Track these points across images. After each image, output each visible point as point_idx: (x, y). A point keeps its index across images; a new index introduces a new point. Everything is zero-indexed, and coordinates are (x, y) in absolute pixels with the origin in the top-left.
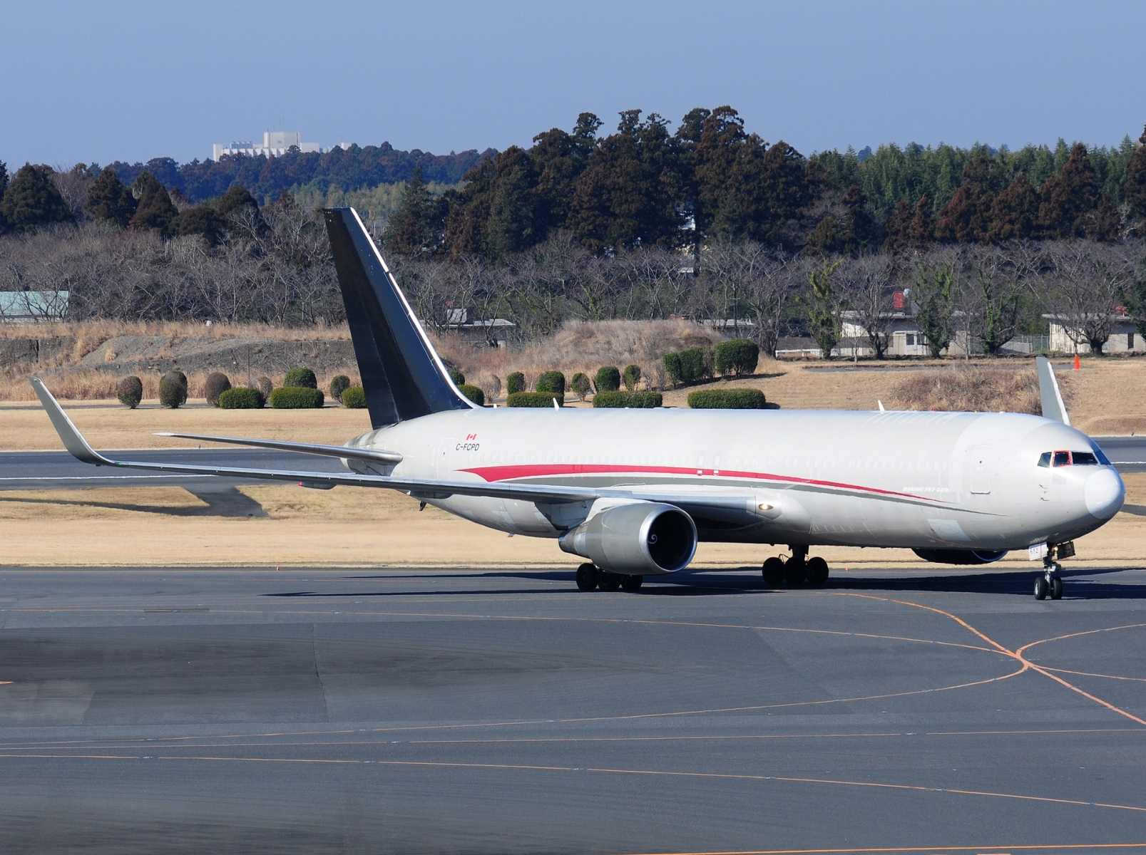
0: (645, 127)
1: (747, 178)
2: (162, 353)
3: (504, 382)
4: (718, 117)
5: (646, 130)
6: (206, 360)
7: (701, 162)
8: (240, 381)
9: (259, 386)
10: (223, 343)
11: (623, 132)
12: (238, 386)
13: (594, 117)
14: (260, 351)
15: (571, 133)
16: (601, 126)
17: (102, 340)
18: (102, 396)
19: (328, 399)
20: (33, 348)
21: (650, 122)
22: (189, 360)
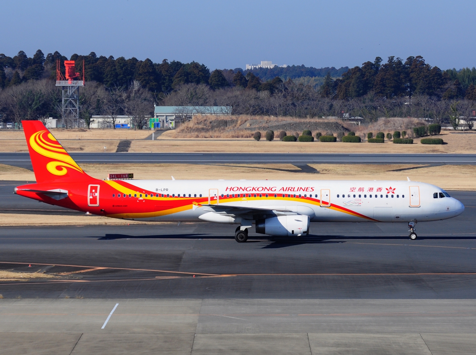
0: (395, 61)
1: (426, 76)
2: (264, 125)
3: (367, 135)
4: (417, 59)
5: (396, 62)
6: (278, 127)
7: (412, 72)
8: (289, 133)
9: (295, 135)
10: (282, 122)
11: (389, 63)
12: (289, 135)
13: (380, 58)
14: (293, 125)
15: (374, 63)
16: (382, 61)
17: (246, 121)
18: (247, 137)
19: (315, 139)
20: (225, 123)
21: (397, 60)
22: (272, 127)
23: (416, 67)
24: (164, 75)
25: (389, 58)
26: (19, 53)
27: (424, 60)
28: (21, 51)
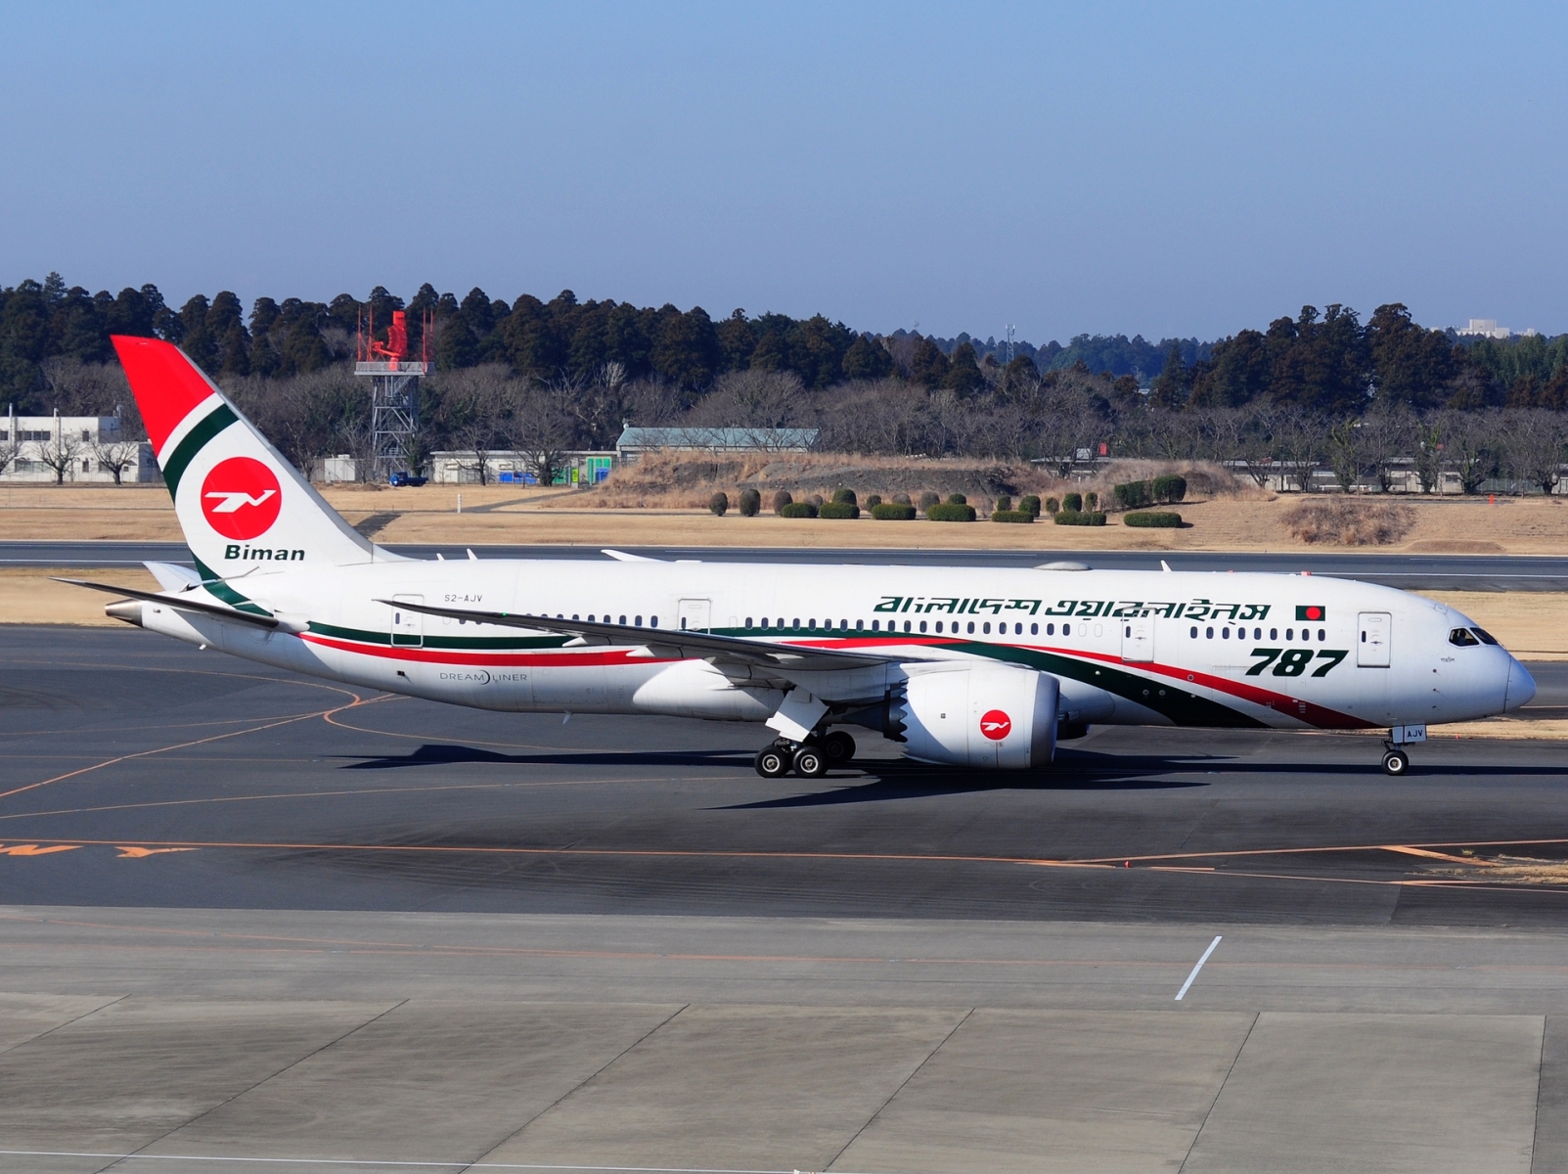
4: (1395, 311)
5: (1344, 320)
21: (1346, 314)
23: (1389, 333)
24: (729, 350)
25: (1329, 310)
26: (374, 292)
27: (1410, 315)
28: (378, 288)
